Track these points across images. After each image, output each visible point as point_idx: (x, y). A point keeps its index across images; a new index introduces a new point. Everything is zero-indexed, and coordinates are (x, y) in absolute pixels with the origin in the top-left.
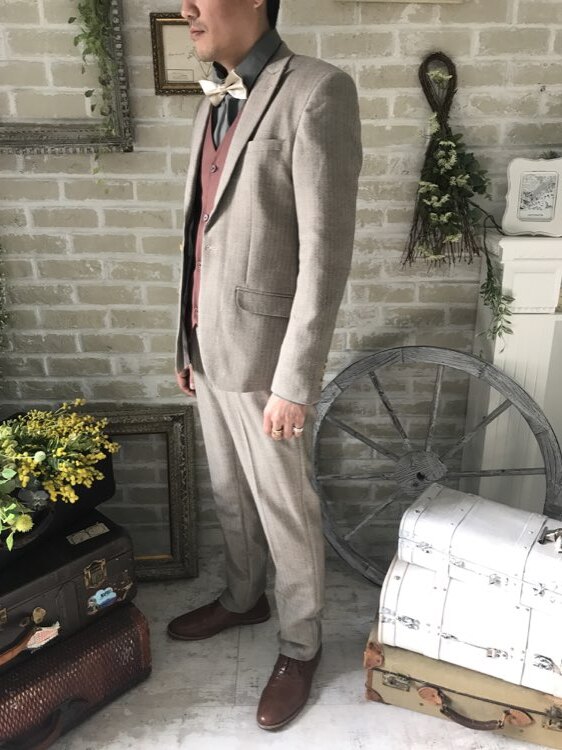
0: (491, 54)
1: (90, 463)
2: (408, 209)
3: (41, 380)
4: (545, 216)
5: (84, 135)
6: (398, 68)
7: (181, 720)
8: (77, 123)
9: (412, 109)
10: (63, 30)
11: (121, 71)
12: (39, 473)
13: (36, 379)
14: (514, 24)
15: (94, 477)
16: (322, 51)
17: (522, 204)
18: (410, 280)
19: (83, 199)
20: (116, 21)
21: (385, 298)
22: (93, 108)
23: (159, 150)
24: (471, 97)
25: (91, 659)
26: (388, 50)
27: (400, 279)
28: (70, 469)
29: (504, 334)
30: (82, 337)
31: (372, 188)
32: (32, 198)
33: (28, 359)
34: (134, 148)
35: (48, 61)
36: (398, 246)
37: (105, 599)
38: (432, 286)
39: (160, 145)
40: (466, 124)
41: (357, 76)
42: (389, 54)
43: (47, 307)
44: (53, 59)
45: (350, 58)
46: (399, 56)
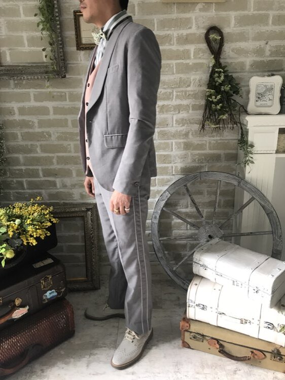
0: (240, 26)
1: (44, 227)
2: (201, 103)
3: (23, 191)
4: (268, 105)
5: (42, 70)
6: (194, 34)
7: (88, 356)
8: (39, 65)
9: (202, 54)
10: (32, 20)
11: (60, 38)
12: (18, 231)
13: (20, 191)
14: (251, 11)
15: (46, 234)
16: (157, 27)
17: (257, 99)
18: (204, 139)
19: (42, 102)
20: (57, 15)
21: (191, 148)
22: (46, 56)
23: (78, 77)
24: (231, 48)
25: (44, 324)
26: (189, 26)
27: (198, 138)
28: (33, 230)
29: (250, 164)
30: (43, 170)
31: (184, 93)
32: (18, 101)
33: (17, 181)
34: (67, 76)
35: (25, 35)
36: (197, 122)
37: (51, 295)
38: (215, 142)
39: (79, 74)
40: (229, 61)
41: (175, 39)
42: (190, 28)
43: (26, 155)
44: (27, 34)
45: (171, 30)
46: (195, 28)
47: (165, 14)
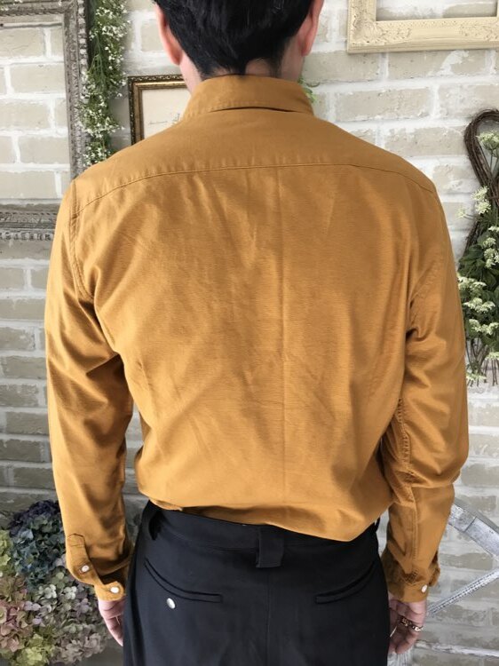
3: (2, 490)
6: (437, 131)
8: (45, 203)
10: (32, 101)
16: (336, 112)
26: (424, 111)
35: (15, 135)
38: (484, 406)
42: (426, 115)
44: (21, 134)
46: (438, 116)
47: (359, 81)
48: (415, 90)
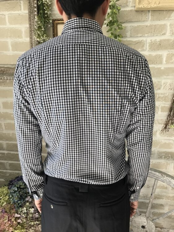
3: (5, 171)
6: (168, 40)
10: (16, 28)
13: (2, 171)
18: (171, 139)
26: (163, 32)
27: (166, 138)
41: (148, 45)
42: (164, 34)
43: (7, 142)
44: (12, 40)
45: (144, 36)
47: (139, 21)
48: (160, 25)
